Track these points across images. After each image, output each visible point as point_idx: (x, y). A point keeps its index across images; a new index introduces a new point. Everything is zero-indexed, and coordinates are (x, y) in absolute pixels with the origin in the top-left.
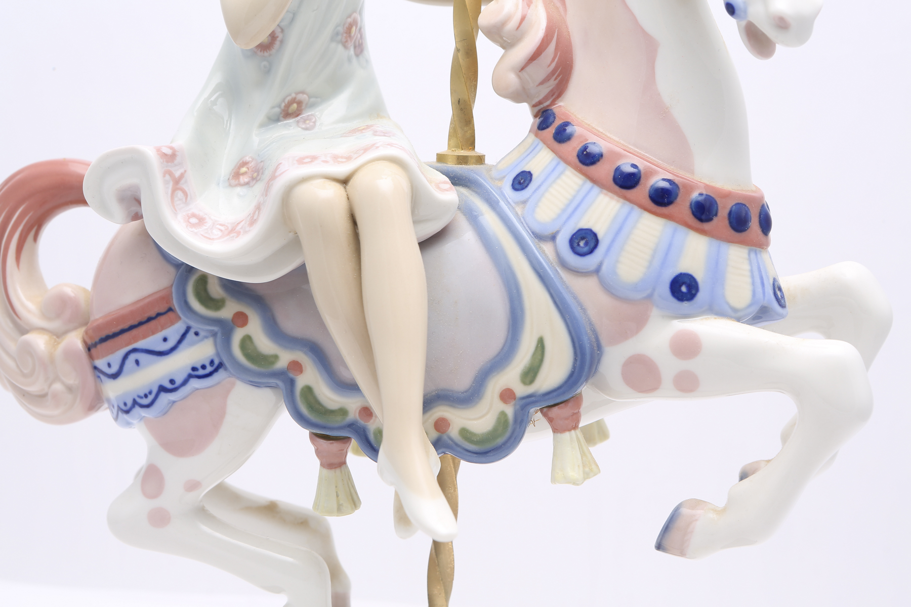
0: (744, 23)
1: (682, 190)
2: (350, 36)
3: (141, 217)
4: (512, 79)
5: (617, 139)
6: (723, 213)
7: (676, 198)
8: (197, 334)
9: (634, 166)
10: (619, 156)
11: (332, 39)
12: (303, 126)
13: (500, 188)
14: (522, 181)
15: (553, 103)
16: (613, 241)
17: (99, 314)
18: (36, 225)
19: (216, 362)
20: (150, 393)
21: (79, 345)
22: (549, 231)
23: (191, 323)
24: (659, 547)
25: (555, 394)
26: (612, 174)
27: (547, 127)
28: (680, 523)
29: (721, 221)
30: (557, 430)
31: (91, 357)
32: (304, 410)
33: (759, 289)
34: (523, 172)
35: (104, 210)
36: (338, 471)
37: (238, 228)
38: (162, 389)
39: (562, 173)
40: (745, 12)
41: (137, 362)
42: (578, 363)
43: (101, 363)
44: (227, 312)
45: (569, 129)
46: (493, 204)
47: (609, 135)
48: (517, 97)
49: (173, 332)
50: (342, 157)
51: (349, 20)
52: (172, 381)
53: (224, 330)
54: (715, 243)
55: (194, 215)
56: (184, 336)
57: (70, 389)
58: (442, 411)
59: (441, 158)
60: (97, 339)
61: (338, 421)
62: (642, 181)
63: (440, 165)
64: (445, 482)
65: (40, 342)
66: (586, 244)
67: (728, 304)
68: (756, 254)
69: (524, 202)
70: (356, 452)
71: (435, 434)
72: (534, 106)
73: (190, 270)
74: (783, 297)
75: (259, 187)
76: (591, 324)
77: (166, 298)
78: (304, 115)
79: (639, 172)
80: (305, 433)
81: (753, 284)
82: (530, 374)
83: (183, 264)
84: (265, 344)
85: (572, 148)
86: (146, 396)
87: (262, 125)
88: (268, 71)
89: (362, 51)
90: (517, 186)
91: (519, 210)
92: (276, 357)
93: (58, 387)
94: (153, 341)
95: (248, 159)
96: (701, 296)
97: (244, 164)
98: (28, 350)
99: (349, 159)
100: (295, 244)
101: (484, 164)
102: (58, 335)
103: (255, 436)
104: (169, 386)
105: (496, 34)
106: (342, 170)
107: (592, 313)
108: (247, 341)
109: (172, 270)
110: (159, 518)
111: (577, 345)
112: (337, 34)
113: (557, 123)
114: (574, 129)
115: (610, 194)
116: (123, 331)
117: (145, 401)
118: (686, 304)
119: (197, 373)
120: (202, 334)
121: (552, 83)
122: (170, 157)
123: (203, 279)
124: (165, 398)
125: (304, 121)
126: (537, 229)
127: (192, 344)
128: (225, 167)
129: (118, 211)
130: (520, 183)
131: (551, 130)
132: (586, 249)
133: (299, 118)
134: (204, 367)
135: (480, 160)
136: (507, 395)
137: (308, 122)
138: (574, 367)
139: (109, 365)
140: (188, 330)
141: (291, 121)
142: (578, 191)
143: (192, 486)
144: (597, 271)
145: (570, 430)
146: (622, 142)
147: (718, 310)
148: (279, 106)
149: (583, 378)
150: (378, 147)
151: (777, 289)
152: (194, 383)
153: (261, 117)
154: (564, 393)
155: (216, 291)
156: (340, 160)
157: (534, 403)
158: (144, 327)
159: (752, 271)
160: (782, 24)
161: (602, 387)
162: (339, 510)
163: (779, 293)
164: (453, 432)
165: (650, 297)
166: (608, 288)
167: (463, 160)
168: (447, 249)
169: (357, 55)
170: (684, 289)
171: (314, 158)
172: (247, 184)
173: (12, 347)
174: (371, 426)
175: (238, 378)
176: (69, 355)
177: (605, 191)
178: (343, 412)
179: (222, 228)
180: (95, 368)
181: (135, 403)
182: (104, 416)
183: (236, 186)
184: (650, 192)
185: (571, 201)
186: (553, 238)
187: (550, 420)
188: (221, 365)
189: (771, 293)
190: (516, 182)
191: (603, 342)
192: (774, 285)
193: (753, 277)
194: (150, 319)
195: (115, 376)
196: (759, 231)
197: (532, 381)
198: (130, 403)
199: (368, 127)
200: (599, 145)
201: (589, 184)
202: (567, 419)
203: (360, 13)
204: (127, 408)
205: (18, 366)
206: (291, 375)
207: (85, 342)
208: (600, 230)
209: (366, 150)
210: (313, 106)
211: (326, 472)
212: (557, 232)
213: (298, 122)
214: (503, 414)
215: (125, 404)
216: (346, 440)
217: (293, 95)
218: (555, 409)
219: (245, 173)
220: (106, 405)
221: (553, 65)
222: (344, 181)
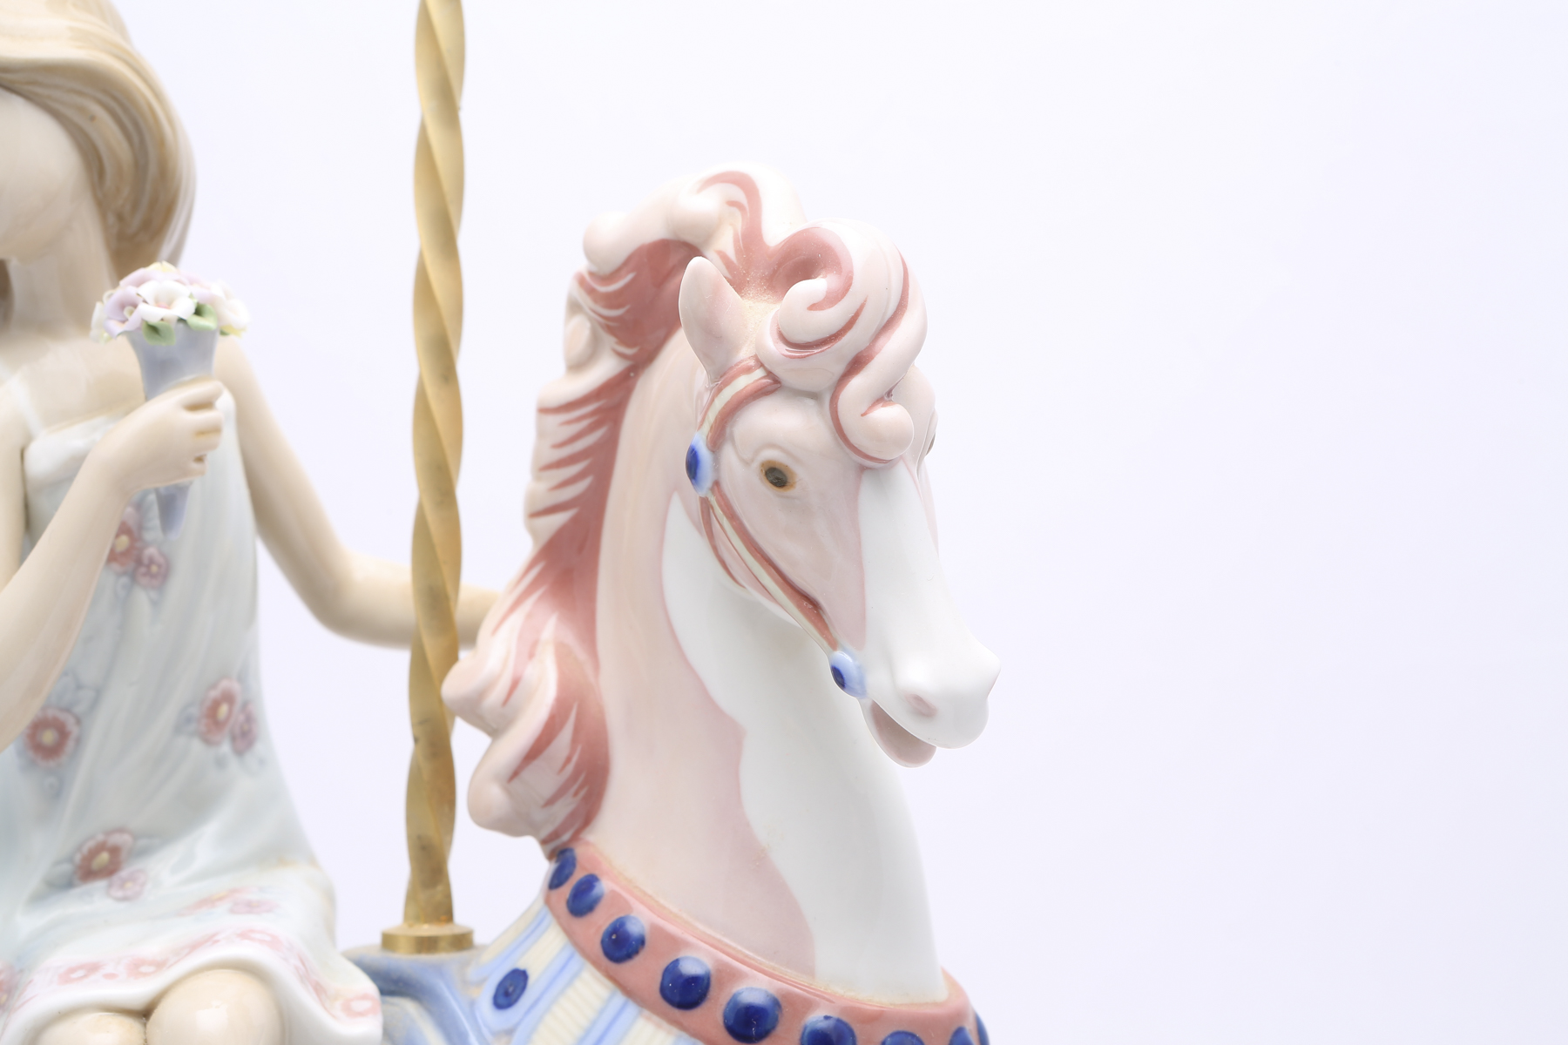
1: (786, 1010)
2: (217, 722)
4: (496, 795)
7: (774, 1027)
9: (699, 963)
10: (678, 943)
11: (178, 729)
12: (121, 894)
13: (472, 1004)
14: (511, 989)
15: (576, 837)
26: (659, 979)
27: (564, 884)
34: (515, 970)
39: (576, 975)
40: (862, 683)
45: (596, 889)
47: (662, 901)
48: (511, 825)
51: (214, 694)
62: (713, 992)
69: (510, 1032)
72: (544, 842)
78: (124, 873)
79: (707, 973)
85: (595, 927)
87: (36, 898)
88: (56, 794)
89: (251, 744)
90: (502, 1000)
99: (160, 966)
105: (473, 711)
112: (189, 720)
113: (578, 876)
114: (605, 886)
115: (656, 1018)
121: (573, 799)
125: (123, 886)
130: (506, 994)
131: (568, 890)
133: (112, 878)
135: (462, 942)
137: (129, 885)
141: (100, 885)
142: (601, 1012)
148: (70, 859)
150: (217, 941)
153: (34, 882)
160: (922, 708)
169: (239, 752)
171: (92, 968)
177: (646, 1013)
185: (588, 1032)
190: (501, 991)
200: (641, 921)
201: (620, 999)
203: (242, 678)
209: (194, 947)
210: (144, 852)
213: (110, 886)
217: (100, 838)
221: (570, 768)
222: (144, 1014)
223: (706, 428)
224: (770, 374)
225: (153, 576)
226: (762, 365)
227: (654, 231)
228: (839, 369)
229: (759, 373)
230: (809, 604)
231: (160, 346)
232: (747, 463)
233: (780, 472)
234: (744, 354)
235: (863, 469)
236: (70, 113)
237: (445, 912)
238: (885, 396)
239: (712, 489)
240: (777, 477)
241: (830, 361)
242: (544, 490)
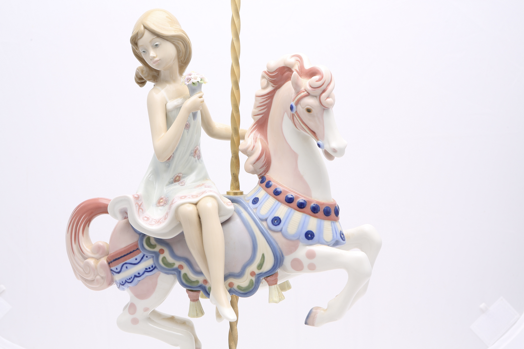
0: (324, 150)
1: (308, 203)
2: (196, 154)
3: (128, 218)
4: (251, 167)
5: (286, 186)
6: (322, 210)
7: (306, 206)
8: (147, 257)
9: (292, 195)
10: (287, 192)
11: (190, 155)
12: (181, 185)
13: (248, 203)
14: (255, 201)
15: (265, 174)
16: (286, 221)
17: (112, 252)
18: (89, 221)
19: (154, 266)
20: (131, 278)
21: (106, 262)
22: (265, 218)
23: (145, 253)
24: (306, 323)
25: (268, 272)
26: (285, 198)
27: (263, 182)
28: (312, 315)
29: (321, 213)
30: (270, 285)
31: (110, 267)
32: (184, 282)
33: (335, 235)
34: (256, 198)
35: (115, 216)
36: (196, 302)
37: (160, 221)
38: (135, 276)
39: (268, 198)
40: (323, 146)
41: (127, 267)
42: (276, 262)
43: (114, 268)
44: (157, 249)
45: (270, 183)
46: (246, 209)
47: (283, 185)
48: (253, 172)
49: (139, 256)
50: (195, 196)
51: (196, 148)
52: (139, 274)
53: (156, 255)
54: (319, 220)
55: (146, 217)
56: (142, 258)
57: (102, 278)
58: (231, 280)
59: (228, 193)
60: (112, 260)
61: (195, 285)
62: (295, 200)
63: (228, 196)
64: (234, 304)
65: (92, 262)
66: (277, 222)
67: (324, 240)
68: (334, 223)
69: (256, 208)
70: (202, 297)
71: (229, 288)
72: (259, 175)
73: (144, 235)
74: (344, 237)
75: (167, 207)
76: (280, 248)
77: (136, 245)
78: (181, 181)
79: (294, 197)
80: (185, 289)
81: (333, 233)
82: (260, 266)
83: (142, 233)
84: (170, 259)
85: (272, 189)
86: (130, 279)
87: (167, 185)
88: (168, 167)
89: (200, 158)
90: (254, 203)
91: (255, 211)
92: (174, 264)
93: (98, 277)
94: (132, 260)
95: (163, 197)
96: (315, 238)
97: (162, 199)
98: (88, 265)
99: (197, 196)
100: (180, 225)
101: (243, 194)
102: (98, 259)
103: (167, 292)
104: (138, 275)
105: (245, 152)
106: (195, 200)
107: (280, 245)
108: (164, 259)
109: (138, 235)
110: (135, 321)
111: (275, 256)
112: (192, 153)
113: (266, 181)
114: (272, 183)
115: (284, 205)
116: (121, 257)
117: (130, 281)
118: (310, 241)
119: (147, 270)
120: (149, 257)
121: (264, 168)
122: (137, 198)
123: (149, 238)
124: (136, 279)
125: (181, 183)
126: (261, 217)
127: (145, 260)
128: (155, 200)
129: (120, 217)
130: (255, 202)
131: (265, 184)
132: (277, 224)
133: (179, 182)
134: (149, 268)
135: (242, 193)
136: (253, 274)
137: (182, 183)
138: (274, 263)
139: (117, 269)
140: (144, 256)
141: (177, 183)
142: (274, 204)
143: (146, 310)
144: (281, 231)
145: (274, 285)
146: (288, 187)
147: (321, 242)
148: (173, 178)
149: (278, 267)
150: (206, 192)
151: (341, 234)
152: (146, 274)
153: (167, 183)
154: (271, 272)
155: (153, 242)
156: (194, 197)
157: (262, 276)
158: (129, 255)
159: (332, 229)
160: (335, 151)
161: (285, 270)
162: (197, 316)
163: (342, 236)
164: (235, 287)
165: (298, 239)
166: (285, 236)
167: (236, 194)
168: (231, 225)
169: (198, 159)
170: (309, 236)
171: (185, 197)
172: (163, 205)
173: (82, 264)
174: (207, 286)
175: (161, 272)
176: (102, 266)
177: (283, 204)
178: (197, 282)
179: (155, 221)
180: (111, 270)
181: (126, 281)
182: (114, 286)
183: (159, 206)
184: (297, 204)
185: (272, 208)
186: (266, 220)
187: (268, 282)
188: (155, 267)
189: (339, 236)
190: (254, 201)
191: (284, 254)
192: (340, 233)
193: (333, 231)
194: (131, 253)
195: (119, 273)
196: (335, 215)
197: (261, 269)
198: (124, 282)
199: (203, 184)
200: (280, 188)
201: (277, 202)
202: (273, 281)
203: (199, 146)
204: (123, 284)
205: (84, 270)
206: (179, 270)
207: (107, 261)
208: (281, 217)
209: (203, 193)
210: (184, 177)
211: (192, 302)
212: (268, 218)
213: (179, 183)
214: (251, 280)
215: (122, 282)
216: (199, 291)
217: (177, 174)
218: (269, 278)
219: (162, 202)
220: (115, 283)
221: (264, 162)
222: (196, 204)
223: (295, 101)
224: (308, 92)
225: (188, 127)
226: (306, 91)
227: (282, 65)
228: (321, 92)
229: (306, 92)
230: (314, 133)
231: (194, 86)
232: (303, 108)
233: (309, 109)
234: (303, 89)
235: (324, 109)
236: (176, 44)
237: (238, 188)
238: (328, 97)
239: (295, 112)
240: (309, 111)
241: (319, 91)
242: (257, 111)
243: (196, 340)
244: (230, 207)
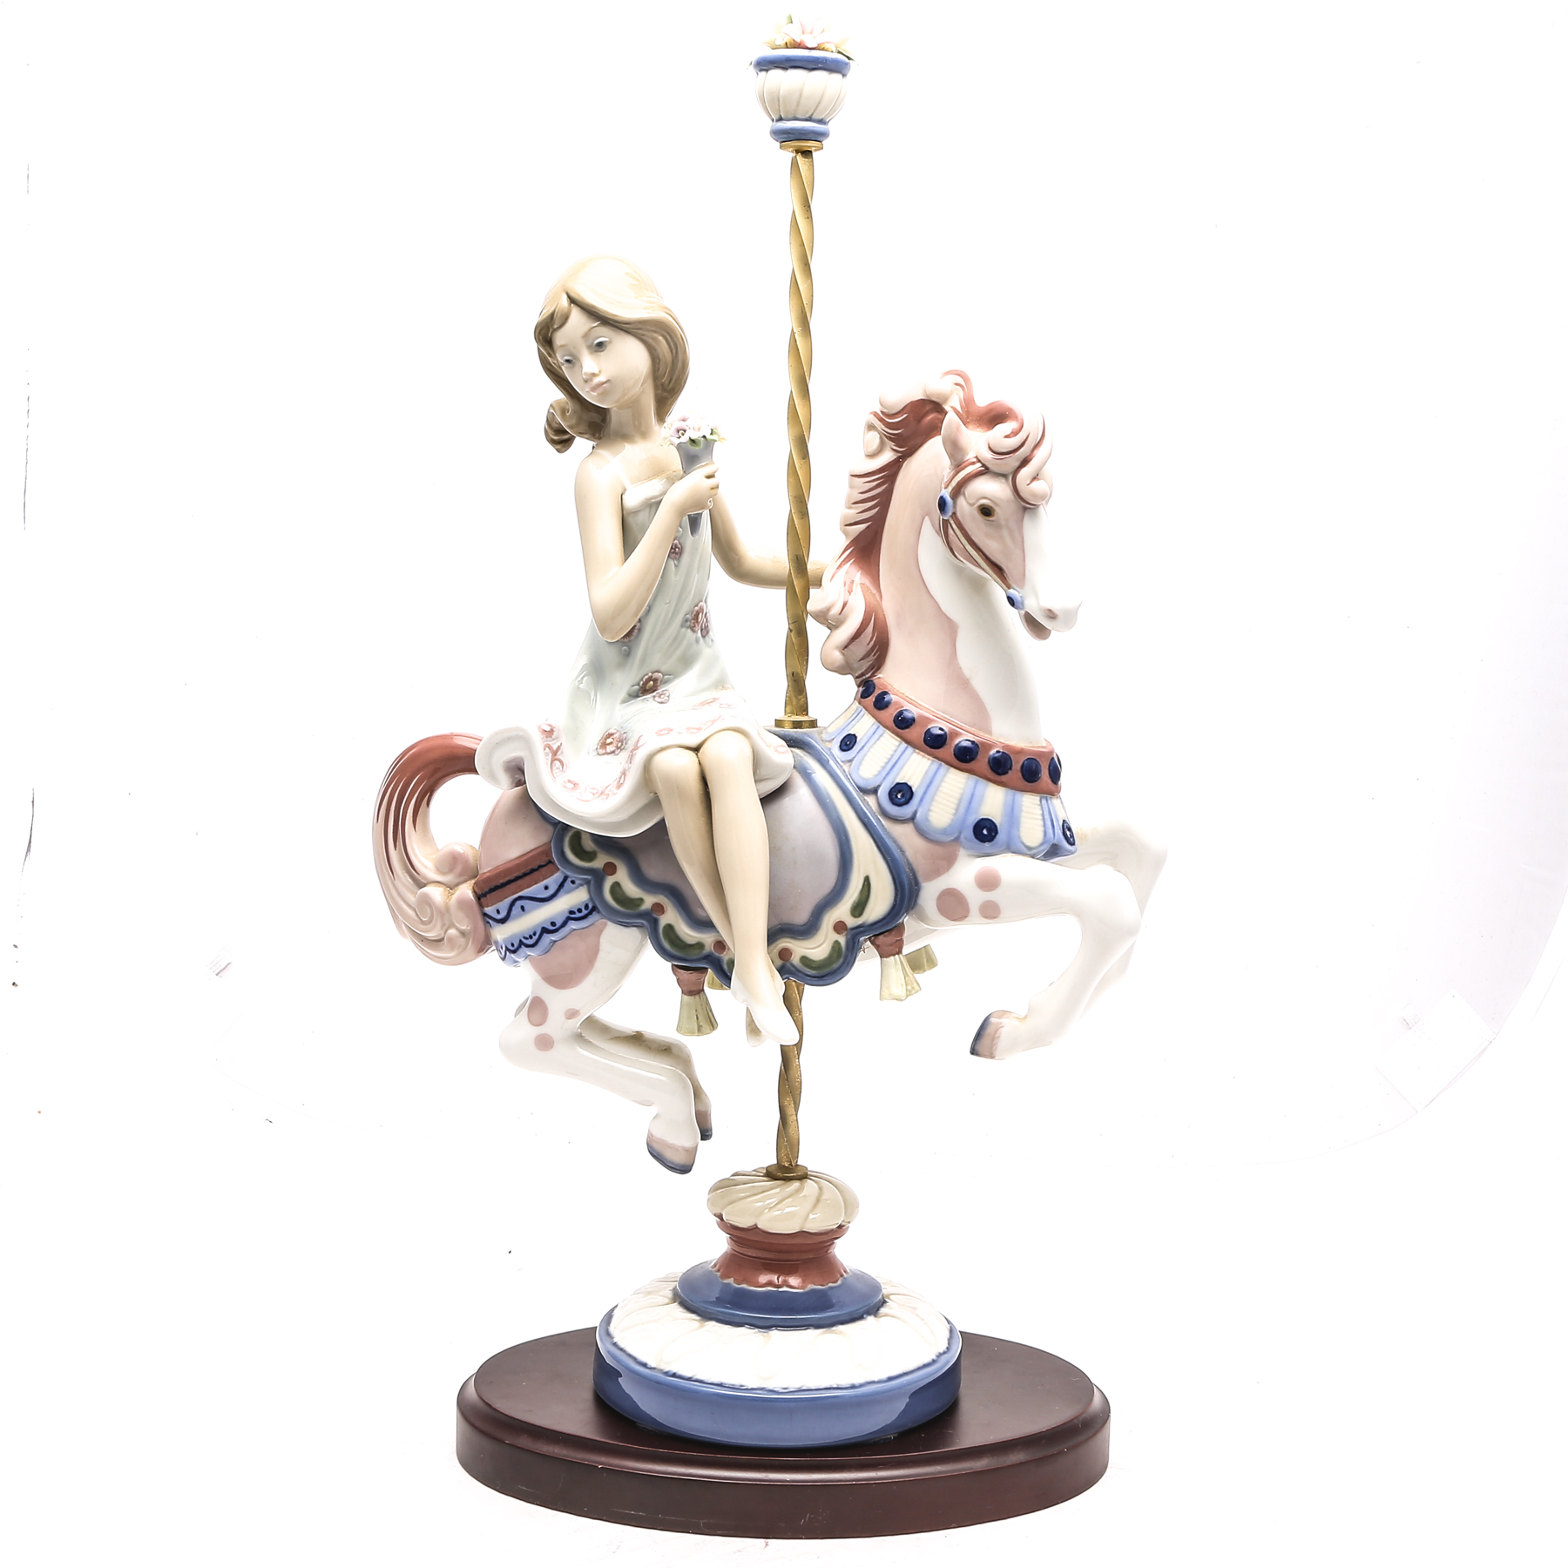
0: (1023, 612)
2: (697, 622)
3: (525, 783)
4: (837, 656)
5: (927, 706)
6: (1017, 766)
7: (976, 755)
8: (573, 882)
9: (941, 729)
10: (929, 720)
11: (682, 626)
12: (660, 700)
13: (830, 749)
14: (848, 743)
15: (873, 675)
16: (925, 793)
17: (486, 869)
18: (429, 792)
19: (590, 906)
20: (535, 934)
21: (471, 895)
22: (871, 786)
23: (568, 873)
24: (973, 1052)
25: (880, 924)
26: (923, 736)
27: (869, 696)
28: (990, 1030)
29: (1015, 774)
30: (883, 955)
31: (481, 906)
32: (667, 945)
33: (1050, 831)
34: (849, 735)
35: (492, 778)
36: (697, 997)
37: (607, 792)
38: (545, 931)
39: (881, 736)
40: (1022, 604)
41: (523, 908)
42: (899, 897)
43: (489, 910)
44: (599, 863)
45: (887, 698)
46: (823, 763)
47: (920, 702)
48: (843, 670)
49: (553, 881)
50: (693, 728)
51: (696, 608)
52: (553, 924)
53: (596, 879)
54: (1011, 792)
55: (569, 781)
56: (561, 886)
57: (463, 934)
58: (786, 943)
59: (779, 723)
60: (487, 890)
61: (695, 954)
62: (948, 741)
63: (778, 729)
64: (791, 1003)
65: (436, 893)
66: (902, 796)
67: (1023, 843)
68: (1047, 801)
69: (850, 761)
70: (712, 986)
71: (779, 962)
72: (857, 677)
73: (566, 827)
74: (1072, 836)
75: (623, 755)
76: (909, 864)
77: (547, 852)
78: (659, 691)
79: (946, 733)
80: (668, 965)
81: (1044, 826)
82: (859, 909)
83: (560, 822)
84: (631, 889)
85: (889, 714)
86: (531, 937)
87: (624, 702)
88: (628, 655)
89: (708, 632)
90: (845, 748)
91: (846, 767)
92: (641, 900)
93: (452, 932)
94: (535, 890)
95: (612, 731)
96: (1001, 837)
97: (611, 735)
98: (426, 901)
99: (699, 729)
100: (655, 803)
101: (817, 727)
102: (452, 887)
103: (624, 970)
104: (552, 928)
105: (822, 617)
107: (909, 854)
108: (616, 887)
109: (550, 828)
110: (544, 1043)
111: (897, 882)
112: (687, 621)
113: (877, 692)
114: (892, 697)
115: (922, 753)
116: (510, 882)
117: (530, 942)
118: (987, 844)
119: (573, 916)
120: (577, 882)
121: (872, 658)
122: (549, 733)
123: (578, 834)
124: (548, 938)
125: (660, 697)
126: (862, 784)
127: (569, 891)
128: (594, 738)
129: (505, 780)
130: (846, 745)
131: (872, 698)
132: (903, 800)
133: (655, 693)
134: (580, 910)
135: (813, 723)
136: (839, 927)
137: (662, 696)
138: (895, 900)
139: (498, 912)
140: (566, 878)
141: (649, 696)
142: (895, 751)
143: (572, 1014)
144: (912, 819)
145: (894, 955)
146: (932, 709)
147: (1013, 848)
148: (638, 684)
149: (904, 910)
150: (723, 719)
151: (1066, 828)
152: (573, 925)
153: (623, 694)
154: (887, 923)
155: (588, 845)
156: (691, 730)
157: (862, 933)
158: (528, 878)
159: (1043, 815)
160: (1051, 615)
161: (922, 918)
162: (700, 1031)
163: (1068, 833)
164: (795, 960)
165: (957, 839)
166: (922, 833)
167: (797, 725)
168: (787, 803)
169: (704, 636)
170: (985, 832)
171: (670, 730)
172: (613, 752)
173: (412, 899)
174: (725, 957)
175: (609, 920)
176: (462, 904)
177: (917, 751)
178: (700, 945)
179: (594, 791)
180: (485, 915)
181: (521, 943)
182: (492, 956)
183: (603, 754)
184: (955, 751)
185: (890, 760)
186: (875, 791)
187: (877, 947)
188: (594, 909)
189: (1059, 832)
190: (843, 744)
191: (920, 879)
192: (1063, 826)
193: (1044, 820)
194: (533, 871)
195: (503, 921)
196: (1049, 781)
197: (860, 914)
198: (516, 944)
199: (715, 700)
200: (913, 711)
201: (904, 745)
202: (891, 945)
203: (706, 602)
204: (514, 948)
205: (417, 915)
206: (655, 916)
207: (474, 892)
208: (915, 784)
209: (713, 721)
210: (667, 682)
211: (686, 997)
212: (879, 786)
213: (654, 697)
214: (837, 942)
215: (513, 945)
216: (704, 970)
217: (650, 674)
218: (881, 937)
219: (612, 743)
220: (494, 948)
221: (872, 643)
222: (696, 749)
223: (950, 488)
224: (983, 465)
225: (677, 554)
226: (979, 461)
228: (1017, 464)
229: (979, 465)
230: (998, 570)
231: (694, 449)
232: (971, 505)
233: (987, 509)
234: (970, 457)
235: (1025, 509)
236: (650, 341)
237: (804, 709)
238: (1035, 478)
239: (951, 516)
240: (986, 511)
241: (1013, 461)
242: (853, 513)
243: (698, 1093)
244: (782, 757)
